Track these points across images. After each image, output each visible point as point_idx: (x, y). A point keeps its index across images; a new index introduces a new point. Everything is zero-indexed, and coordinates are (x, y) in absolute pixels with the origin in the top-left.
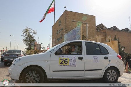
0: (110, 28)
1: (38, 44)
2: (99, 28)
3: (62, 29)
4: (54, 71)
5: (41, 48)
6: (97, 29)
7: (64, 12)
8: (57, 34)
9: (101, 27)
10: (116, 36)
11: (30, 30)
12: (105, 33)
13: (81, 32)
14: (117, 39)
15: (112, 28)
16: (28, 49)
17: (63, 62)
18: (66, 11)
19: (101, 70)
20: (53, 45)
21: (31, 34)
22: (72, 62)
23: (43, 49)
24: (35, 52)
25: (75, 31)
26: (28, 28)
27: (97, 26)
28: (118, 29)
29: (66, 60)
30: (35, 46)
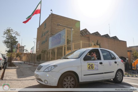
0: (93, 34)
1: (22, 46)
2: (83, 33)
3: (47, 32)
4: (84, 75)
5: (24, 51)
6: (81, 34)
7: (50, 15)
8: (42, 36)
9: (85, 32)
10: (98, 41)
11: (12, 31)
12: (89, 37)
13: (66, 36)
14: (99, 44)
15: (95, 33)
16: (9, 52)
17: (90, 67)
18: (52, 14)
19: (114, 72)
20: (37, 47)
21: (13, 35)
22: (96, 67)
23: (26, 52)
24: (17, 54)
25: (60, 34)
26: (10, 29)
27: (81, 31)
28: (100, 35)
29: (92, 65)
30: (17, 48)
